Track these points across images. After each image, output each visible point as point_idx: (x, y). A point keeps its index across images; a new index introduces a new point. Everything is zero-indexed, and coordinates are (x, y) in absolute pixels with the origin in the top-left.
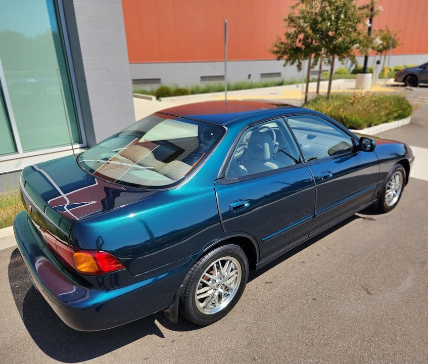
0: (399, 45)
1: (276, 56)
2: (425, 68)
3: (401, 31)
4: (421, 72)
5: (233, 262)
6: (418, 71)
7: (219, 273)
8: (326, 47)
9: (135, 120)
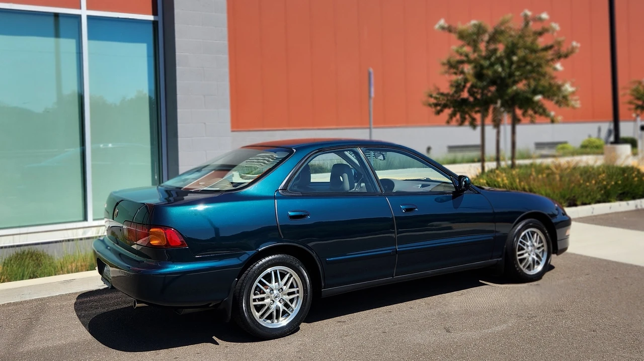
1: (434, 110)
5: (294, 276)
7: (277, 284)
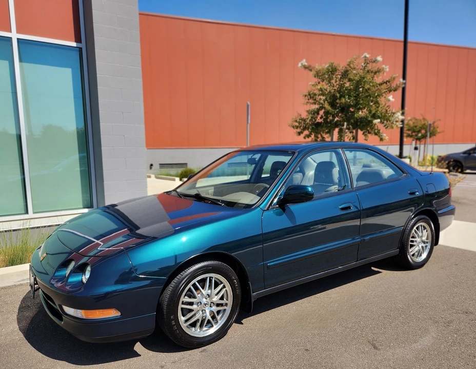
0: (439, 133)
2: (470, 154)
3: (440, 120)
4: (465, 158)
6: (462, 157)
8: (348, 121)
9: (147, 194)
